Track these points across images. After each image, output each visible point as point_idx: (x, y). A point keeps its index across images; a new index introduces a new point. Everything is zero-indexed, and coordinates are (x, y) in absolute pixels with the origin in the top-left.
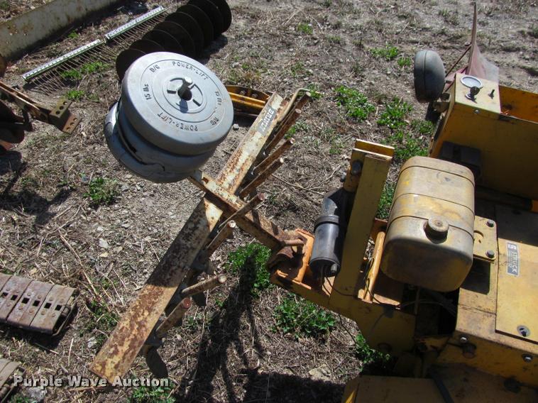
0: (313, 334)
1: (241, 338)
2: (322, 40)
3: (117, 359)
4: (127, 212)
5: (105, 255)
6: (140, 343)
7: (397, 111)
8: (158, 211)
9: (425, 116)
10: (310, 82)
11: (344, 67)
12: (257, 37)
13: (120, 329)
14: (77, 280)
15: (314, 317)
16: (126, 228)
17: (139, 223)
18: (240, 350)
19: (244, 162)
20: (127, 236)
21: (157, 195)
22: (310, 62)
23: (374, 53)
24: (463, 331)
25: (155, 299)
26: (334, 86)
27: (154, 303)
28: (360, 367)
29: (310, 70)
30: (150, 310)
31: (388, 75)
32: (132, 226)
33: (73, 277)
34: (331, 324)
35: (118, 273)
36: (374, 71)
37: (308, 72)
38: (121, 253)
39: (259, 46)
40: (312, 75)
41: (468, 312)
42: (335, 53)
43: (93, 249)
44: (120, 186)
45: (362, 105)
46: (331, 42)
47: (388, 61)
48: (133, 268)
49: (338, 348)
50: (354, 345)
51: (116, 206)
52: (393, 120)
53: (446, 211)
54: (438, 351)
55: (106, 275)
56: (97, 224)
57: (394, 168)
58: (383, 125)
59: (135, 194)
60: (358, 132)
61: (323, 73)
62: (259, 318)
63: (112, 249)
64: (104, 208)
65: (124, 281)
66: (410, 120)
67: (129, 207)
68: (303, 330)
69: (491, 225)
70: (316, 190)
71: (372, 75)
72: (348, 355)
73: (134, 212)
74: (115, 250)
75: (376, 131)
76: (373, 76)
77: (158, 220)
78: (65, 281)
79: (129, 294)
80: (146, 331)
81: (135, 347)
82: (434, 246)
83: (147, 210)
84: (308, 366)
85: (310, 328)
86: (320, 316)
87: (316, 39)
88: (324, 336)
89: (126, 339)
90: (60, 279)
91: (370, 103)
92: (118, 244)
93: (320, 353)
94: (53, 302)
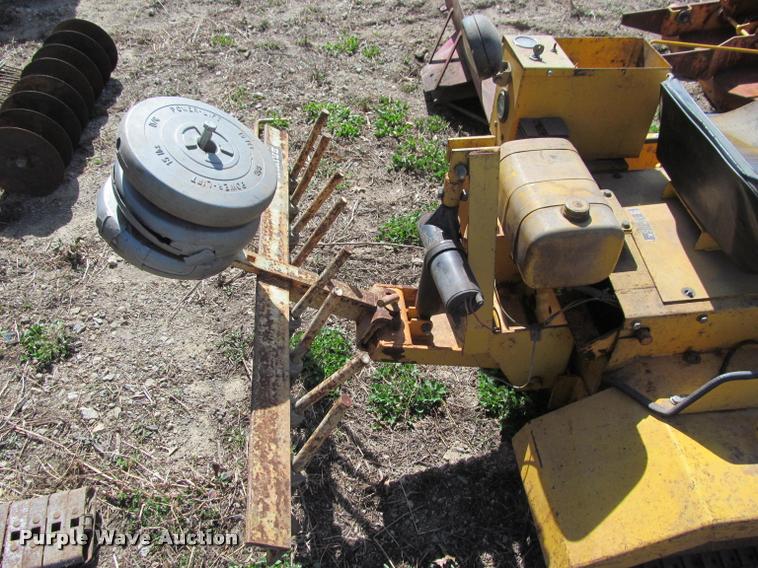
0: (427, 413)
1: (342, 455)
2: (253, 51)
3: (272, 515)
4: (99, 358)
5: (100, 427)
6: (286, 485)
7: (393, 114)
8: (145, 342)
9: (426, 111)
10: (265, 109)
11: (300, 78)
12: (161, 68)
13: (254, 477)
14: (77, 476)
15: (419, 392)
16: (110, 381)
17: (126, 367)
18: (349, 470)
19: (278, 223)
20: (119, 390)
21: (130, 320)
22: (253, 82)
23: (329, 49)
24: (633, 316)
25: (274, 424)
26: (299, 106)
27: (275, 431)
28: (498, 426)
29: (259, 93)
30: (275, 441)
31: (359, 73)
32: (118, 375)
33: (67, 475)
34: (442, 391)
35: (131, 443)
36: (340, 73)
37: (257, 97)
38: (122, 416)
39: (170, 80)
40: (264, 98)
41: (629, 295)
42: (278, 62)
43: (77, 427)
44: (71, 328)
45: (347, 118)
46: (266, 50)
47: (350, 55)
48: (151, 428)
49: (462, 416)
50: (479, 404)
51: (79, 356)
52: (393, 126)
53: (573, 190)
54: (607, 354)
55: (117, 453)
56: (63, 391)
57: (422, 184)
58: (384, 135)
59: (98, 331)
60: (358, 154)
61: (277, 93)
62: (352, 422)
63: (105, 415)
64: (61, 365)
65: (146, 450)
66: (412, 120)
67: (100, 351)
68: (413, 412)
69: (609, 196)
70: (342, 240)
71: (339, 78)
72: (478, 420)
73: (111, 356)
74: (110, 415)
75: (379, 146)
76: (341, 79)
77: (151, 353)
78: (59, 486)
79: (163, 463)
80: (284, 468)
81: (283, 492)
82: (582, 231)
83: (128, 345)
84: (439, 452)
85: (421, 405)
86: (426, 387)
87: (245, 51)
88: (440, 409)
89: (269, 487)
90: (48, 487)
91: (355, 114)
92: (111, 405)
93: (446, 430)
94: (61, 519)
